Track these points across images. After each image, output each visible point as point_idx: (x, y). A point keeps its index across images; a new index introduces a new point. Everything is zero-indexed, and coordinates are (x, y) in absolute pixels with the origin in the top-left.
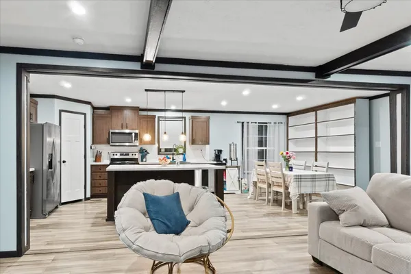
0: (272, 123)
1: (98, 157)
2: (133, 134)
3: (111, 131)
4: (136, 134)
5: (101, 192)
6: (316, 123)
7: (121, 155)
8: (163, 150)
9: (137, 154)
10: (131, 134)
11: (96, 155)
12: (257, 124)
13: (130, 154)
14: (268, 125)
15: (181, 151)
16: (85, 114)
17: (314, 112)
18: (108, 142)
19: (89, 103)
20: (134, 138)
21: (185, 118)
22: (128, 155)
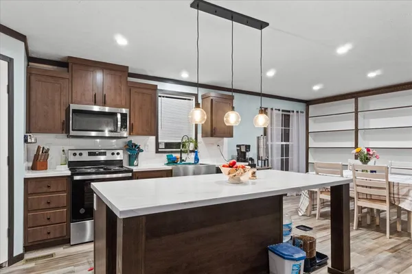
0: (295, 112)
1: (39, 160)
2: (119, 116)
3: (73, 107)
4: (124, 116)
5: (52, 236)
6: (356, 112)
7: (90, 154)
8: (162, 146)
9: (121, 152)
10: (113, 115)
11: (36, 157)
12: (281, 112)
13: (109, 153)
14: (291, 114)
15: (192, 146)
16: (10, 61)
17: (354, 99)
18: (65, 129)
19: (22, 37)
20: (119, 123)
21: (196, 96)
22: (104, 154)
